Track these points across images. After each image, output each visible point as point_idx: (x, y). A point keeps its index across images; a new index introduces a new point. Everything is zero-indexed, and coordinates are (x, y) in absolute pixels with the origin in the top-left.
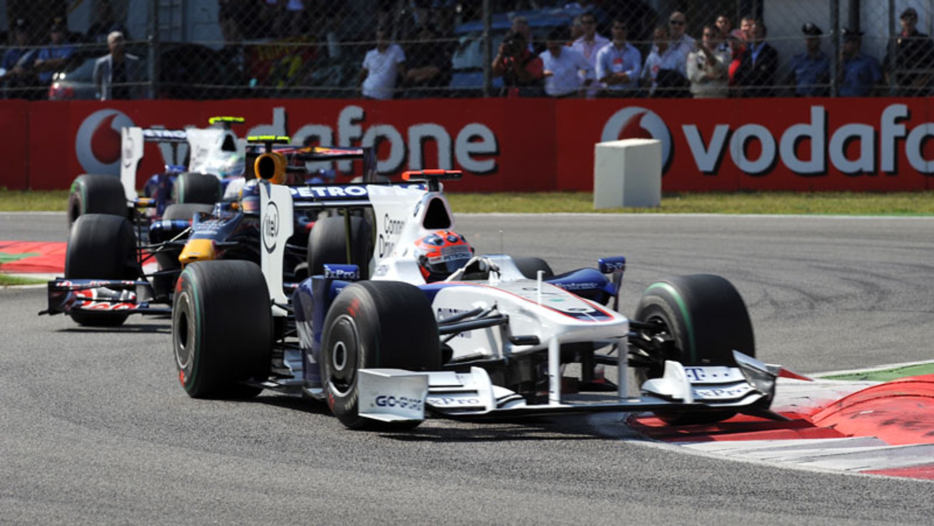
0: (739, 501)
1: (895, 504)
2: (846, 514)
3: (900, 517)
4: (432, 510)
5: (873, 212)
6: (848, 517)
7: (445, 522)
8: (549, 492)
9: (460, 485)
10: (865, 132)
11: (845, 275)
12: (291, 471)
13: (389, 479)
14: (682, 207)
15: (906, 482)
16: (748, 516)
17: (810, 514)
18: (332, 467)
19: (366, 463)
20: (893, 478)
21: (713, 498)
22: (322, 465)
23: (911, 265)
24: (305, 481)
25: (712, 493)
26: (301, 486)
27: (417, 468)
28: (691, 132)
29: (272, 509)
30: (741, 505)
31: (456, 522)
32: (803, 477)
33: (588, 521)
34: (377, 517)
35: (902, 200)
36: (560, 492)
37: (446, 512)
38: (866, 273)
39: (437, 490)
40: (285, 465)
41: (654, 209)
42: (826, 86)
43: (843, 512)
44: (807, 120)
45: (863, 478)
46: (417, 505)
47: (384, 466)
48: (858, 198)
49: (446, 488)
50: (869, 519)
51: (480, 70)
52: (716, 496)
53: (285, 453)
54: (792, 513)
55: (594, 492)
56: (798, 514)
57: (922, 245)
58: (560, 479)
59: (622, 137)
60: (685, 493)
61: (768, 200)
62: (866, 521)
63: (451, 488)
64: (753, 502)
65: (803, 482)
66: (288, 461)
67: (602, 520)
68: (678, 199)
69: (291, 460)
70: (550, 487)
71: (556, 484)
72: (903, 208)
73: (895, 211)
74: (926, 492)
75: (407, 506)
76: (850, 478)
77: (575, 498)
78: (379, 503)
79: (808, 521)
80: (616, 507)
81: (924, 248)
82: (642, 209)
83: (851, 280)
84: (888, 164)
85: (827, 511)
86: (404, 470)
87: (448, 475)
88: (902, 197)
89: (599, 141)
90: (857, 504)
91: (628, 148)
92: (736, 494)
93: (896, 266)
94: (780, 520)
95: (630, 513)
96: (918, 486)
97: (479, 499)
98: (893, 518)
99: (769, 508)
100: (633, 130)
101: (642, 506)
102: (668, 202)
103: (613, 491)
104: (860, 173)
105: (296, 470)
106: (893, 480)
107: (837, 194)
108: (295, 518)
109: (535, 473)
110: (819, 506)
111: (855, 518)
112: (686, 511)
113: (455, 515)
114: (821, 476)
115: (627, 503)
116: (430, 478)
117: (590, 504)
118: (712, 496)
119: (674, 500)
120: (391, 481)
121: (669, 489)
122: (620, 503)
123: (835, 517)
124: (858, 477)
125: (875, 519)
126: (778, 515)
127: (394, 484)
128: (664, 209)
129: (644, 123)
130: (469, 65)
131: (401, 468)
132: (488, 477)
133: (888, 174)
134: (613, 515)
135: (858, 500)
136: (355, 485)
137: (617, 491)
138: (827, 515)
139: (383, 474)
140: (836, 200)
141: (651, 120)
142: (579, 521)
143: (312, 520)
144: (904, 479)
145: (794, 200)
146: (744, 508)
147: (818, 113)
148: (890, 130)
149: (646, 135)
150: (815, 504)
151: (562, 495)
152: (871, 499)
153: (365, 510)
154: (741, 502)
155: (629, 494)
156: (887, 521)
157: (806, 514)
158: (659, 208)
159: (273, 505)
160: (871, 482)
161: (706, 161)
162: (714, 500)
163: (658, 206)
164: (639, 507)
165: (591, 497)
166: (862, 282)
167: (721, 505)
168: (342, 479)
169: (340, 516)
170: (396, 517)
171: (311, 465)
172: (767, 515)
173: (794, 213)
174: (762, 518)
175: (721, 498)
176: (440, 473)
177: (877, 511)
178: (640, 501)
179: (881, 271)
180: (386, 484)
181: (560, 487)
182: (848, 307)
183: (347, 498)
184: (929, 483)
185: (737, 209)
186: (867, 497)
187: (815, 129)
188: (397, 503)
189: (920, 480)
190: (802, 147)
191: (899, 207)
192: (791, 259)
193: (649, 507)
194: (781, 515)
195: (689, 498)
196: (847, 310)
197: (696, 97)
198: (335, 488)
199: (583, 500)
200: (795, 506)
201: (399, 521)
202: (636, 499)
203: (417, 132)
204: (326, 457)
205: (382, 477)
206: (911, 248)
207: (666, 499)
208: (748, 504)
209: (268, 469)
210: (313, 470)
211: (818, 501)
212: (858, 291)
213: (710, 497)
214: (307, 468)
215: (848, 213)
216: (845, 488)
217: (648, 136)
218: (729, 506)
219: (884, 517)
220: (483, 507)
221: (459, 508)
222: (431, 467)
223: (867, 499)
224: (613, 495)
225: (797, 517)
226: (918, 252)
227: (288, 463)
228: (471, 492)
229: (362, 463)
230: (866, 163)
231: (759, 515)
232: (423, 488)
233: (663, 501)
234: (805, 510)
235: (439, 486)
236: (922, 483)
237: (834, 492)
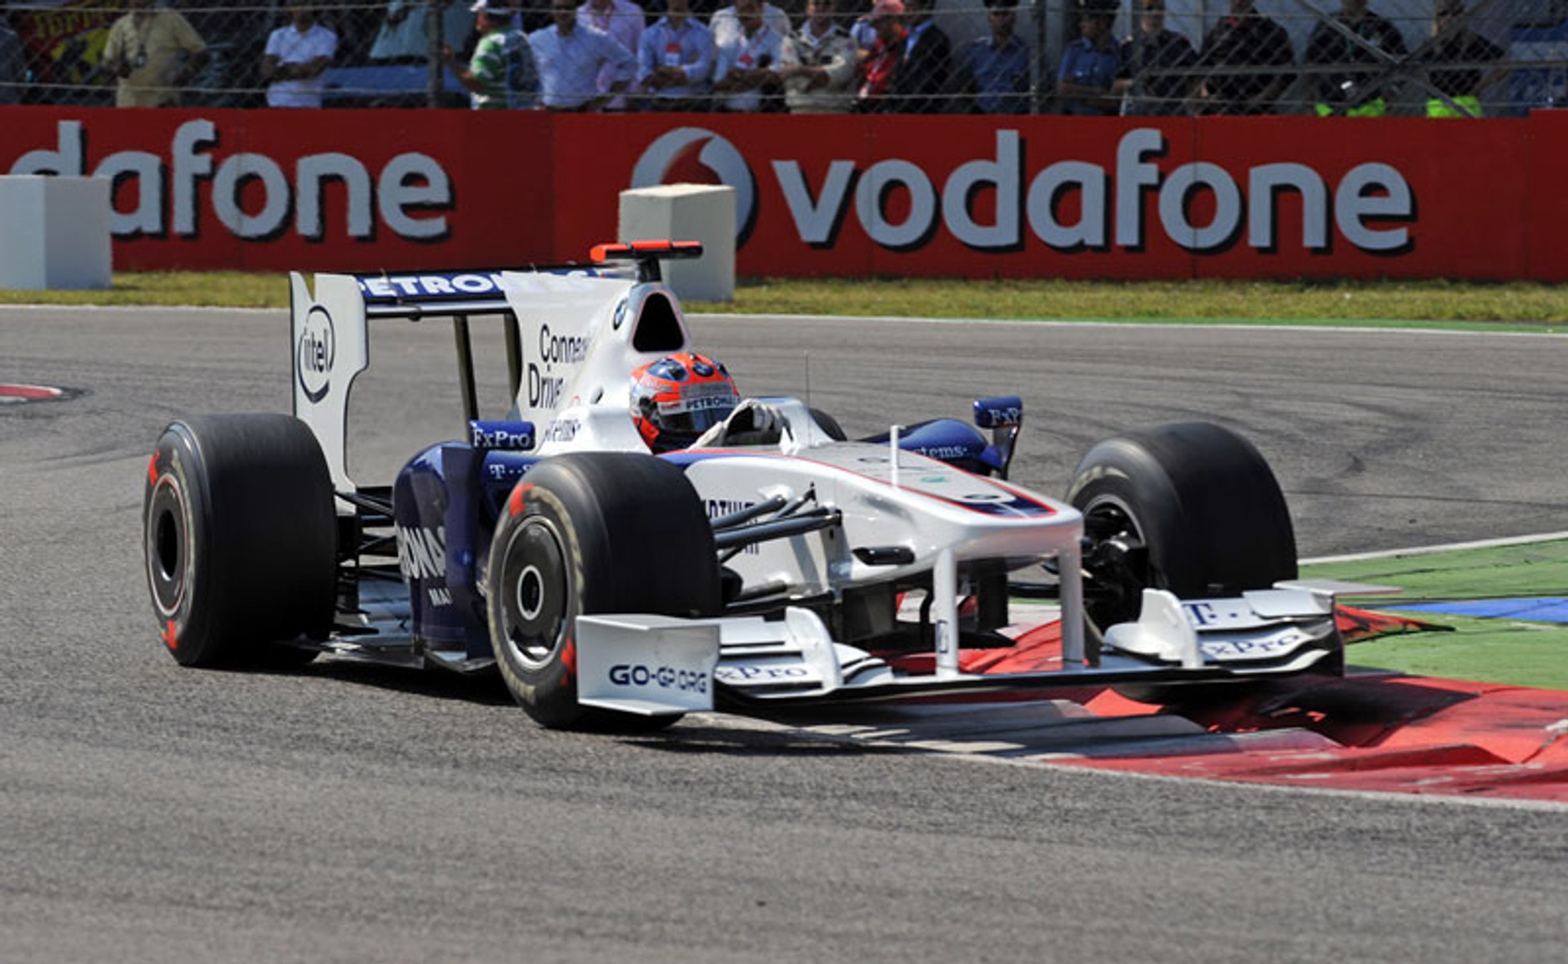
0: (828, 809)
1: (1097, 816)
2: (1013, 832)
3: (1104, 840)
4: (294, 820)
5: (1101, 316)
6: (1014, 839)
7: (314, 842)
8: (499, 791)
9: (344, 777)
10: (1090, 176)
11: (1042, 425)
12: (51, 751)
13: (222, 765)
14: (770, 303)
15: (1119, 780)
16: (842, 834)
17: (949, 833)
18: (123, 745)
19: (185, 739)
20: (1097, 771)
21: (784, 803)
22: (105, 742)
23: (1157, 407)
24: (74, 770)
25: (784, 795)
26: (67, 778)
27: (272, 747)
28: (787, 173)
29: (10, 816)
30: (832, 817)
31: (332, 841)
32: (944, 769)
33: (564, 841)
34: (195, 831)
35: (1150, 296)
36: (519, 792)
37: (315, 823)
38: (1079, 420)
39: (304, 786)
40: (40, 742)
41: (722, 305)
42: (1025, 94)
43: (1007, 830)
44: (990, 154)
45: (1046, 771)
46: (266, 812)
47: (214, 744)
48: (1075, 290)
49: (321, 781)
50: (1050, 841)
51: (422, 61)
52: (790, 800)
53: (43, 720)
54: (918, 831)
55: (578, 793)
56: (929, 832)
57: (1181, 372)
58: (522, 770)
59: (668, 180)
60: (737, 794)
61: (921, 293)
62: (1045, 845)
63: (329, 783)
64: (851, 811)
65: (943, 777)
66: (48, 735)
67: (589, 838)
68: (764, 288)
69: (52, 733)
70: (503, 781)
71: (512, 778)
72: (1152, 308)
73: (1138, 314)
74: (1152, 798)
75: (249, 814)
76: (1024, 772)
77: (545, 801)
78: (201, 807)
79: (944, 844)
80: (613, 817)
81: (1182, 379)
82: (701, 306)
83: (1052, 431)
84: (1127, 234)
85: (979, 828)
86: (251, 752)
87: (326, 760)
88: (1151, 290)
89: (627, 186)
90: (1032, 816)
91: (676, 200)
92: (825, 798)
93: (1132, 409)
94: (898, 842)
95: (637, 829)
96: (1140, 785)
97: (376, 802)
98: (1091, 840)
99: (880, 823)
100: (687, 168)
101: (659, 818)
102: (748, 294)
103: (612, 791)
104: (1081, 246)
105: (59, 750)
106: (1098, 776)
107: (1040, 283)
108: (50, 833)
109: (479, 759)
110: (966, 817)
111: (1026, 841)
112: (735, 827)
113: (331, 830)
114: (974, 767)
115: (635, 811)
116: (294, 766)
117: (569, 812)
118: (783, 800)
119: (718, 807)
120: (224, 770)
121: (711, 788)
122: (622, 812)
123: (993, 838)
124: (1037, 770)
125: (1062, 842)
126: (895, 833)
127: (231, 775)
128: (741, 306)
129: (706, 157)
130: (403, 52)
131: (245, 748)
132: (395, 764)
133: (1129, 249)
134: (608, 831)
135: (1034, 810)
136: (162, 776)
137: (619, 790)
138: (977, 835)
139: (212, 759)
140: (1037, 295)
141: (719, 152)
142: (548, 841)
143: (80, 835)
144: (1118, 774)
145: (966, 293)
146: (836, 820)
147: (1008, 141)
148: (1133, 174)
149: (712, 178)
150: (959, 816)
151: (522, 796)
152: (1056, 807)
153: (175, 818)
154: (832, 811)
155: (638, 795)
156: (1081, 845)
157: (942, 832)
158: (730, 304)
159: (15, 810)
160: (1060, 779)
161: (813, 225)
162: (784, 806)
163: (730, 301)
164: (653, 818)
165: (573, 800)
166: (1071, 436)
167: (796, 815)
168: (140, 766)
169: (130, 830)
170: (228, 831)
171: (86, 742)
172: (875, 833)
173: (964, 316)
174: (868, 837)
175: (798, 804)
176: (312, 757)
177: (1066, 830)
178: (658, 807)
179: (1106, 418)
180: (217, 774)
181: (521, 783)
182: (1045, 479)
183: (145, 799)
184: (1158, 782)
185: (866, 308)
186: (1051, 804)
187: (1003, 170)
188: (232, 808)
189: (1144, 776)
190: (980, 199)
191: (1145, 307)
192: (955, 395)
193: (672, 818)
194: (899, 833)
195: (742, 803)
196: (1043, 483)
197: (794, 112)
198: (127, 781)
199: (557, 806)
200: (925, 818)
201: (234, 839)
202: (651, 805)
203: (312, 167)
204: (116, 728)
205: (211, 763)
206: (1162, 378)
207: (702, 804)
208: (845, 815)
209: (10, 748)
210: (90, 750)
211: (966, 810)
212: (1065, 449)
213: (779, 802)
214: (80, 746)
215: (1057, 316)
216: (1013, 789)
217: (713, 179)
218: (810, 817)
219: (1078, 839)
220: (383, 817)
221: (341, 818)
222: (297, 748)
223: (1049, 808)
224: (611, 798)
225: (927, 836)
226: (1174, 384)
227: (47, 738)
228: (363, 791)
229: (177, 738)
230: (1090, 230)
231: (861, 833)
232: (279, 782)
233: (697, 809)
234: (942, 825)
235: (307, 779)
236: (1147, 782)
237: (995, 796)
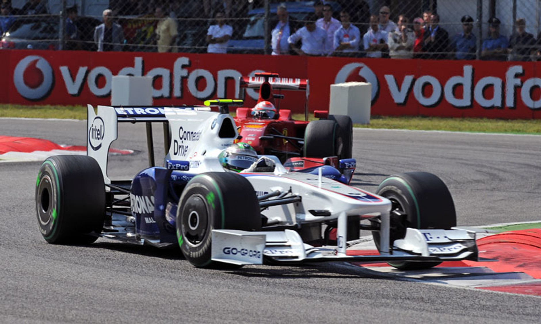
0: (399, 303)
1: (494, 308)
2: (464, 313)
3: (496, 316)
4: (211, 303)
5: (500, 131)
6: (464, 315)
7: (217, 311)
8: (283, 294)
9: (229, 288)
10: (497, 82)
11: (478, 169)
12: (127, 277)
13: (186, 283)
14: (383, 125)
15: (503, 295)
16: (403, 312)
17: (441, 313)
18: (151, 276)
19: (173, 274)
20: (494, 292)
21: (383, 301)
22: (146, 274)
23: (519, 164)
24: (134, 284)
25: (383, 298)
26: (132, 287)
27: (204, 277)
28: (390, 79)
29: (112, 300)
30: (400, 306)
31: (224, 311)
32: (440, 290)
33: (305, 313)
34: (176, 306)
35: (518, 125)
36: (290, 295)
37: (218, 305)
38: (491, 168)
39: (215, 291)
40: (123, 274)
41: (366, 125)
42: (473, 54)
43: (462, 312)
44: (461, 73)
45: (476, 291)
46: (201, 300)
47: (184, 276)
48: (491, 122)
49: (220, 290)
50: (477, 316)
51: (262, 38)
52: (385, 299)
53: (124, 267)
54: (431, 312)
55: (311, 295)
56: (435, 312)
57: (528, 151)
58: (291, 287)
59: (348, 81)
60: (367, 297)
61: (436, 122)
62: (476, 318)
63: (224, 290)
64: (408, 304)
65: (440, 293)
66: (126, 271)
67: (314, 312)
68: (381, 120)
69: (127, 271)
70: (284, 291)
71: (288, 290)
72: (518, 129)
73: (513, 131)
74: (514, 301)
75: (195, 301)
76: (469, 291)
77: (299, 298)
78: (179, 298)
79: (440, 316)
80: (323, 304)
81: (529, 154)
82: (358, 126)
83: (482, 172)
84: (510, 102)
85: (452, 311)
86: (196, 279)
87: (222, 282)
88: (518, 123)
89: (333, 83)
90: (471, 307)
91: (350, 88)
92: (398, 299)
93: (509, 164)
94: (423, 315)
95: (331, 309)
96: (510, 297)
97: (240, 297)
98: (491, 316)
99: (417, 308)
100: (355, 77)
101: (339, 305)
102: (375, 121)
103: (323, 295)
104: (493, 107)
105: (130, 277)
106: (495, 293)
107: (479, 119)
108: (126, 306)
109: (277, 283)
110: (448, 307)
111: (469, 316)
112: (366, 309)
113: (224, 307)
114: (451, 289)
115: (330, 302)
116: (211, 284)
117: (308, 303)
118: (383, 300)
119: (360, 301)
120: (187, 285)
121: (357, 295)
122: (326, 303)
123: (457, 314)
124: (474, 291)
125: (481, 317)
126: (422, 312)
127: (189, 287)
128: (372, 126)
129: (361, 73)
130: (256, 34)
131: (194, 277)
132: (247, 284)
133: (511, 108)
134: (321, 309)
135: (472, 305)
136: (165, 287)
137: (325, 295)
138: (451, 314)
139: (183, 281)
140: (477, 123)
141: (366, 71)
142: (300, 312)
143: (136, 307)
144: (502, 293)
145: (451, 122)
146: (401, 307)
147: (468, 69)
148: (512, 82)
149: (363, 80)
150: (446, 307)
151: (291, 296)
152: (480, 304)
153: (169, 302)
154: (400, 304)
155: (332, 297)
156: (488, 318)
157: (439, 312)
158: (368, 125)
159: (113, 297)
160: (481, 294)
161: (399, 97)
162: (384, 302)
163: (368, 124)
164: (337, 305)
165: (309, 298)
166: (488, 173)
167: (387, 305)
168: (157, 283)
169: (154, 306)
170: (187, 306)
171: (139, 274)
172: (415, 312)
173: (451, 130)
174: (412, 314)
175: (388, 301)
176: (218, 281)
177: (483, 312)
178: (339, 301)
179: (501, 167)
180: (184, 287)
181: (291, 291)
182: (479, 188)
183: (159, 295)
184: (516, 296)
185: (417, 127)
186: (478, 303)
187: (466, 80)
188: (189, 299)
189: (511, 294)
190: (458, 90)
191: (515, 128)
192: (447, 158)
193: (344, 305)
194: (424, 312)
195: (368, 300)
196: (478, 190)
197: (392, 58)
198: (153, 288)
199: (303, 300)
200: (433, 307)
201: (190, 309)
202: (336, 300)
203: (223, 74)
204: (149, 270)
205: (182, 283)
206: (521, 153)
207: (354, 300)
208: (405, 305)
209: (113, 276)
210: (140, 277)
211: (448, 304)
212: (486, 178)
213: (382, 300)
214: (137, 276)
215: (484, 131)
216: (465, 297)
217: (364, 80)
218: (392, 306)
219: (487, 316)
220: (242, 302)
221: (227, 303)
222: (212, 278)
223: (477, 304)
224: (322, 297)
225: (433, 314)
226: (525, 156)
227: (125, 273)
228: (235, 293)
229: (171, 274)
230: (496, 101)
231: (410, 312)
232: (206, 290)
233: (353, 302)
234: (439, 310)
235: (216, 289)
236: (512, 296)
237: (458, 300)
